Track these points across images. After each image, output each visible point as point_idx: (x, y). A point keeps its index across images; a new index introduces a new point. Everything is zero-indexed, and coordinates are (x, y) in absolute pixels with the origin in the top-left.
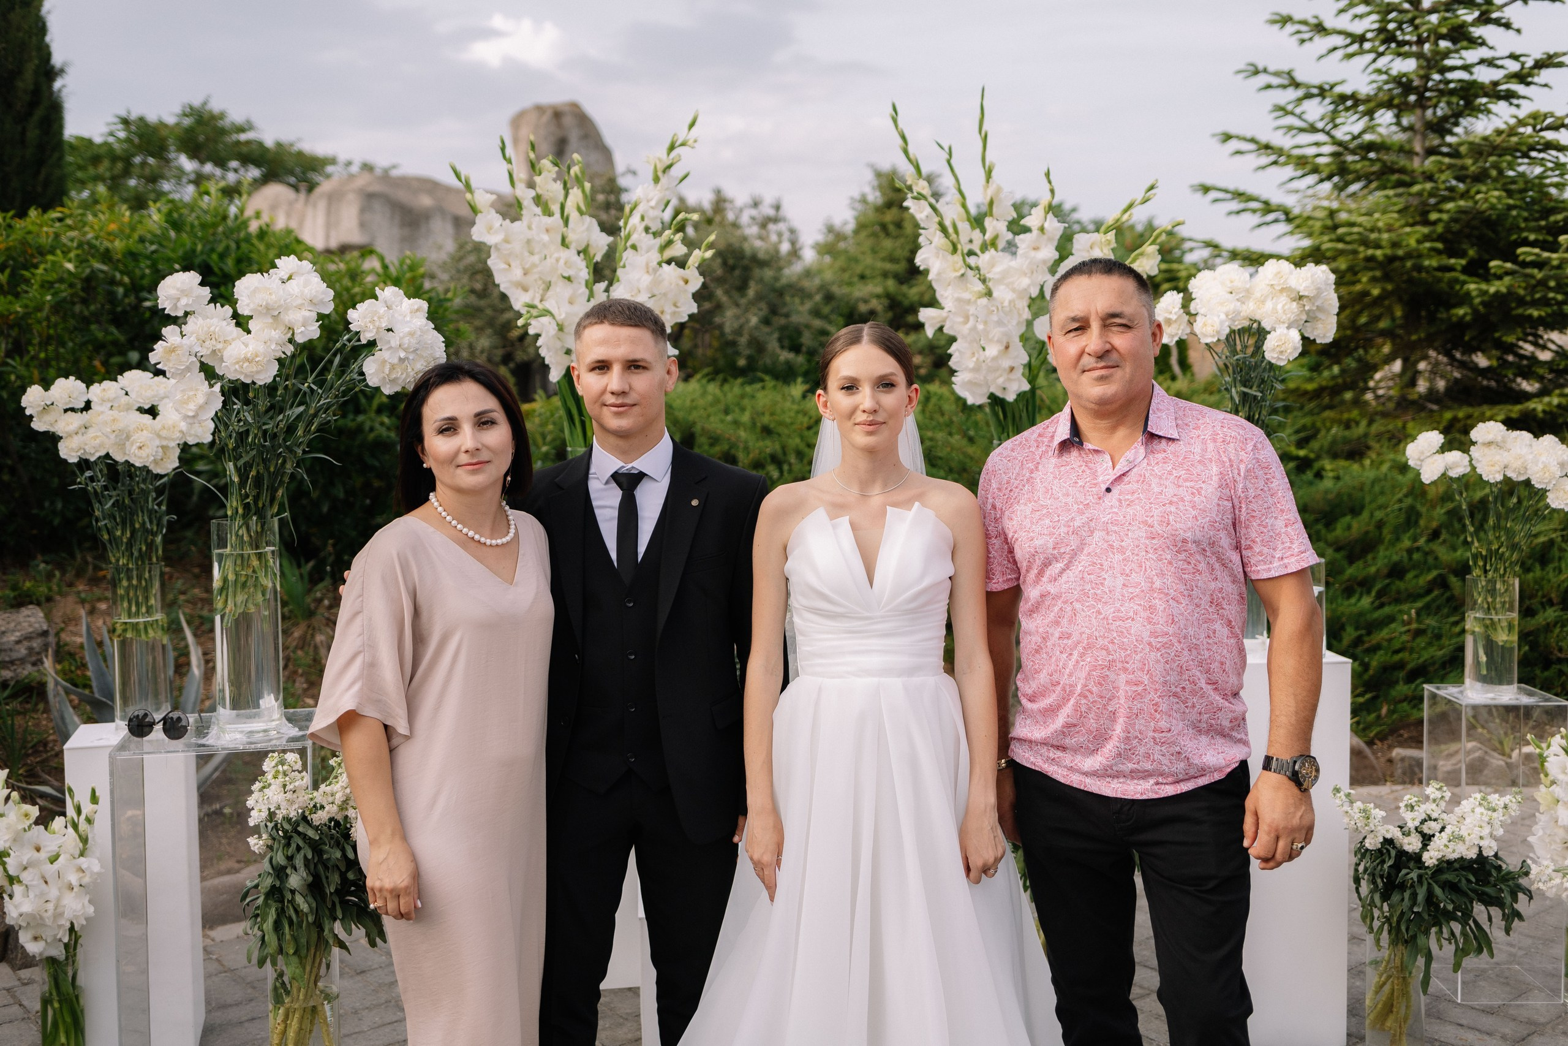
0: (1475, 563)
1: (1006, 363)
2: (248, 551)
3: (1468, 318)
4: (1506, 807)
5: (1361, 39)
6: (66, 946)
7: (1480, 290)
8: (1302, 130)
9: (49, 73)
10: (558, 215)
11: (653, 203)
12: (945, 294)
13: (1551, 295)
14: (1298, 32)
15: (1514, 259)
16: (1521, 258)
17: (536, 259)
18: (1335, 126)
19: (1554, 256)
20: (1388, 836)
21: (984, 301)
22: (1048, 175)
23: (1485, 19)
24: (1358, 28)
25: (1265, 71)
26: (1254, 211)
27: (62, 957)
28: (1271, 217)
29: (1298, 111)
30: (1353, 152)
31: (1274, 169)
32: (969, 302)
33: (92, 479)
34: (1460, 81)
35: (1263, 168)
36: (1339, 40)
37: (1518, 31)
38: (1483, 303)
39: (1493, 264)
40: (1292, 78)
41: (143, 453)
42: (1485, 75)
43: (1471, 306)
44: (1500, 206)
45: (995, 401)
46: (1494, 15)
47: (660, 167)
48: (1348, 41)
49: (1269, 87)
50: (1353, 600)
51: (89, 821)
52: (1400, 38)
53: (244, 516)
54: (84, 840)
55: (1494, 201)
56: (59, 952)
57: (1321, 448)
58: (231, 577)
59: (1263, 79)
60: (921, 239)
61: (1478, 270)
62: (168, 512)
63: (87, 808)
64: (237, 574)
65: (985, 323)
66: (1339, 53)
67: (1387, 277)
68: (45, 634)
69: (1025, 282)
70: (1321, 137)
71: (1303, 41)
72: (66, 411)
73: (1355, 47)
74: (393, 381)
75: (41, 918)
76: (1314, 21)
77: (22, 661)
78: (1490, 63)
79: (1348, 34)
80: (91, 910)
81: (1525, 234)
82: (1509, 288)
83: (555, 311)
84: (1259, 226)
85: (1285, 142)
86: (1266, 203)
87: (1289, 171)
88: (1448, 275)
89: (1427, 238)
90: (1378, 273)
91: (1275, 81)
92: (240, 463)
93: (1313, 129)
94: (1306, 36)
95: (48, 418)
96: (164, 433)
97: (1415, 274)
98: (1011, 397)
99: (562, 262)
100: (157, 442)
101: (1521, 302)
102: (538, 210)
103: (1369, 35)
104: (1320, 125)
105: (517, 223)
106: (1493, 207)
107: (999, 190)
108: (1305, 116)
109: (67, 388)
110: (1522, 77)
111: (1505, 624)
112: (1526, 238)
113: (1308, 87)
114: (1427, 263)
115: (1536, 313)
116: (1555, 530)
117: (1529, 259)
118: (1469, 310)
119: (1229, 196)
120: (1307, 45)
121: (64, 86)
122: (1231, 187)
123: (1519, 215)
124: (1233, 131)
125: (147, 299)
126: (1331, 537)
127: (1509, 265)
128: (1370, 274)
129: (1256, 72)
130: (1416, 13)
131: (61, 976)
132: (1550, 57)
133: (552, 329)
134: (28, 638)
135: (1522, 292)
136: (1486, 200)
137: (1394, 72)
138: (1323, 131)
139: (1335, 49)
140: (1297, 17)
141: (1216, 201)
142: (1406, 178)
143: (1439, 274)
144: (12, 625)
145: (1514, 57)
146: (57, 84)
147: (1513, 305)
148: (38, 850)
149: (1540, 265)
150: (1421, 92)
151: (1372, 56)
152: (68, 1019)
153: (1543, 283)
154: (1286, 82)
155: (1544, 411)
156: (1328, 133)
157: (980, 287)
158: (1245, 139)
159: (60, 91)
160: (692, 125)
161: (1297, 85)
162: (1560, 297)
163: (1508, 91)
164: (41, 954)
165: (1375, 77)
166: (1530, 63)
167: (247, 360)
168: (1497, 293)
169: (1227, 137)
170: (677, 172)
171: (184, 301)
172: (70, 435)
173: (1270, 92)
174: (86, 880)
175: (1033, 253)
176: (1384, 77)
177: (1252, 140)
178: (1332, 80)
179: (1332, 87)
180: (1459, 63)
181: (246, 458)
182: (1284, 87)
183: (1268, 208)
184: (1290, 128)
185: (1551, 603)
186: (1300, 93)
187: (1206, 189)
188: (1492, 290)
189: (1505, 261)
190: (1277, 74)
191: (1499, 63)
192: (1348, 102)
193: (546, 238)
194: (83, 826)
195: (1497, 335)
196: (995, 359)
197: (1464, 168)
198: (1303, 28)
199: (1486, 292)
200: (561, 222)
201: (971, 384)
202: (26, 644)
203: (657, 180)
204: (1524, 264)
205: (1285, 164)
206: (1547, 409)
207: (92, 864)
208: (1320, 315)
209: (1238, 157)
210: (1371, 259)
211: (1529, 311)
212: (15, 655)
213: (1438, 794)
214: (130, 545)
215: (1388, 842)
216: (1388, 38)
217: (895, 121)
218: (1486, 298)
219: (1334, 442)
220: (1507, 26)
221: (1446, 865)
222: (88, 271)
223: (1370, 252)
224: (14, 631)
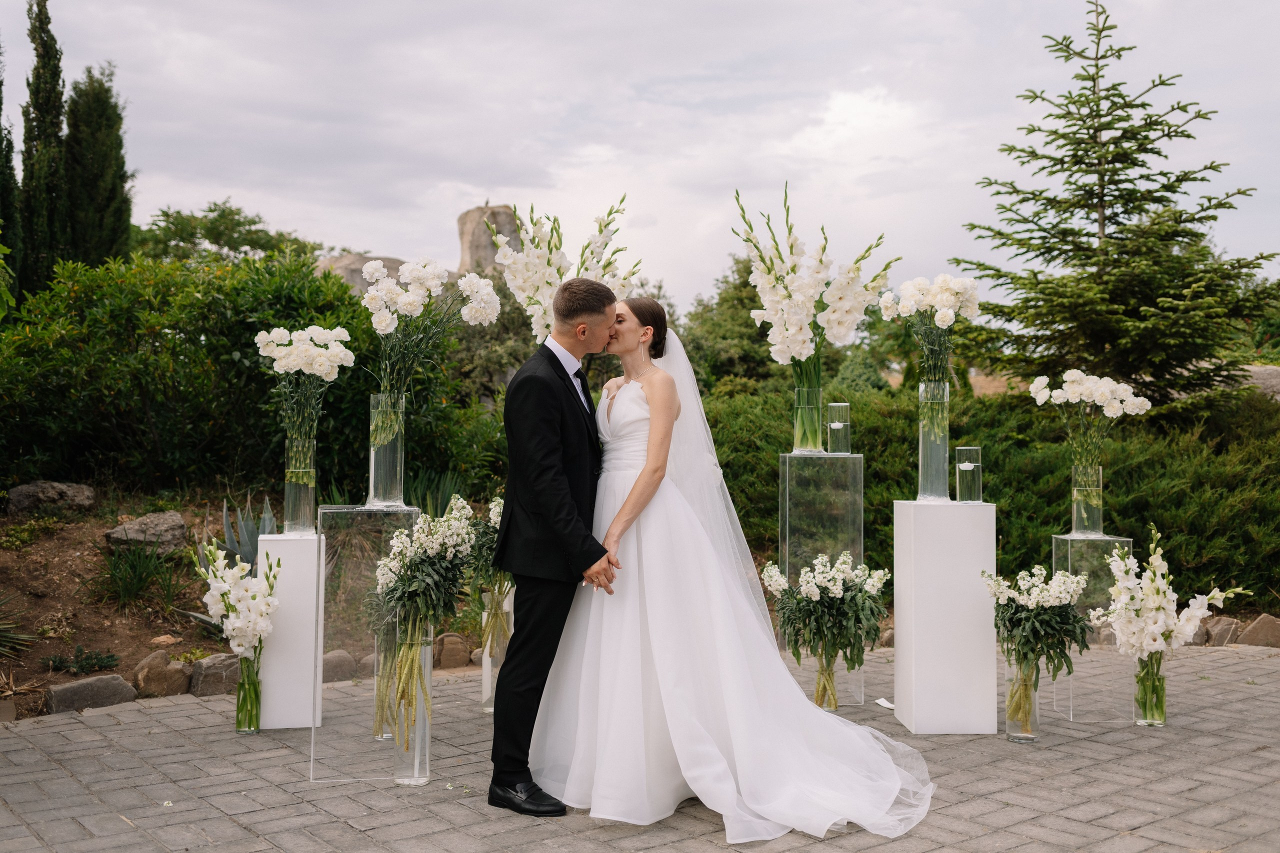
0: (1076, 457)
1: (800, 337)
2: (389, 410)
3: (1129, 345)
4: (1078, 582)
5: (1061, 161)
6: (255, 648)
7: (1135, 326)
8: (1018, 221)
9: (123, 177)
10: (545, 249)
11: (598, 244)
12: (765, 299)
13: (1182, 330)
14: (1019, 157)
15: (1155, 305)
16: (1160, 305)
17: (530, 274)
18: (1040, 219)
19: (1181, 303)
20: (1011, 596)
21: (787, 301)
22: (822, 229)
23: (1142, 149)
24: (1059, 154)
25: (996, 183)
26: (988, 276)
27: (252, 659)
28: (1001, 281)
29: (1014, 208)
30: (1054, 236)
31: (1004, 248)
32: (778, 302)
33: (285, 387)
34: (1125, 189)
35: (998, 247)
36: (1045, 162)
37: (1166, 157)
38: (1137, 335)
39: (1142, 309)
40: (1014, 187)
41: (321, 369)
42: (1143, 186)
43: (1131, 337)
44: (1148, 271)
45: (796, 363)
46: (1149, 146)
47: (603, 225)
48: (1052, 163)
49: (998, 193)
50: (1048, 528)
51: (275, 577)
52: (1087, 161)
53: (390, 391)
54: (271, 587)
55: (1143, 267)
56: (250, 654)
57: (1035, 434)
58: (380, 424)
59: (995, 188)
60: (753, 269)
61: (1134, 314)
62: (323, 409)
63: (275, 569)
64: (383, 422)
65: (788, 314)
66: (1046, 171)
67: (1073, 318)
68: (182, 527)
69: (812, 292)
70: (1031, 226)
71: (1023, 163)
72: (278, 345)
73: (1059, 167)
74: (476, 318)
75: (246, 632)
76: (1030, 150)
77: (169, 542)
78: (1147, 178)
79: (1052, 159)
80: (270, 628)
81: (1167, 290)
82: (1154, 326)
83: (542, 302)
84: (995, 286)
85: (1007, 229)
86: (998, 271)
87: (1014, 250)
88: (1115, 317)
89: (1102, 292)
90: (1067, 315)
91: (1003, 189)
92: (391, 361)
93: (1025, 221)
94: (1025, 160)
95: (269, 349)
96: (331, 359)
97: (1094, 316)
98: (803, 359)
99: (547, 274)
100: (328, 363)
101: (1164, 335)
102: (532, 246)
103: (1067, 159)
104: (1031, 219)
105: (521, 254)
106: (1143, 272)
107: (796, 239)
108: (1019, 212)
109: (279, 333)
110: (1166, 188)
111: (1094, 494)
112: (1168, 293)
113: (1024, 193)
114: (1099, 308)
115: (1172, 342)
116: (1184, 484)
117: (1166, 305)
118: (1129, 340)
119: (974, 267)
120: (1026, 165)
121: (133, 187)
122: (975, 261)
123: (1162, 278)
124: (976, 223)
125: (250, 317)
126: (1035, 489)
127: (1153, 309)
128: (1062, 315)
129: (990, 184)
130: (1094, 145)
131: (251, 669)
132: (1186, 174)
133: (541, 312)
134: (173, 529)
135: (1163, 328)
136: (1139, 267)
137: (1080, 183)
138: (1032, 221)
139: (1044, 168)
140: (1019, 147)
141: (965, 270)
142: (1090, 254)
143: (1110, 316)
144: (162, 520)
145: (1162, 174)
146: (127, 186)
147: (1158, 336)
148: (247, 591)
149: (1174, 310)
150: (1101, 196)
151: (1068, 173)
152: (253, 696)
153: (1175, 323)
154: (1011, 190)
155: (1182, 408)
156: (1036, 224)
157: (785, 293)
158: (984, 228)
159: (130, 190)
160: (622, 201)
161: (1017, 191)
162: (1188, 331)
163: (1162, 197)
164: (242, 653)
165: (1067, 186)
166: (1173, 178)
167: (410, 304)
168: (1146, 328)
169: (973, 227)
170: (612, 227)
171: (377, 274)
172: (280, 359)
173: (1000, 196)
174: (270, 611)
175: (816, 275)
176: (1074, 187)
177: (989, 229)
178: (1041, 188)
179: (1041, 193)
180: (1122, 177)
181: (394, 359)
182: (1011, 193)
183: (999, 274)
184: (1010, 220)
185: (1181, 531)
186: (1021, 197)
187: (958, 262)
188: (1142, 325)
189: (1150, 307)
190: (1004, 184)
191: (1154, 178)
192: (1052, 202)
193: (537, 261)
194: (271, 579)
195: (1149, 357)
196: (794, 335)
197: (1125, 246)
198: (1023, 154)
199: (1139, 328)
200: (548, 252)
201: (781, 352)
202: (171, 532)
203: (601, 231)
204: (1163, 309)
205: (1012, 245)
206: (1184, 406)
207: (274, 601)
208: (969, 304)
209: (980, 240)
210: (1062, 305)
211: (1167, 341)
212: (164, 539)
213: (1040, 572)
214: (300, 426)
215: (1011, 600)
216: (1077, 160)
217: (737, 200)
218: (1139, 332)
219: (1043, 430)
220: (1158, 153)
221: (1041, 610)
222: (211, 298)
223: (1060, 300)
224: (163, 524)
